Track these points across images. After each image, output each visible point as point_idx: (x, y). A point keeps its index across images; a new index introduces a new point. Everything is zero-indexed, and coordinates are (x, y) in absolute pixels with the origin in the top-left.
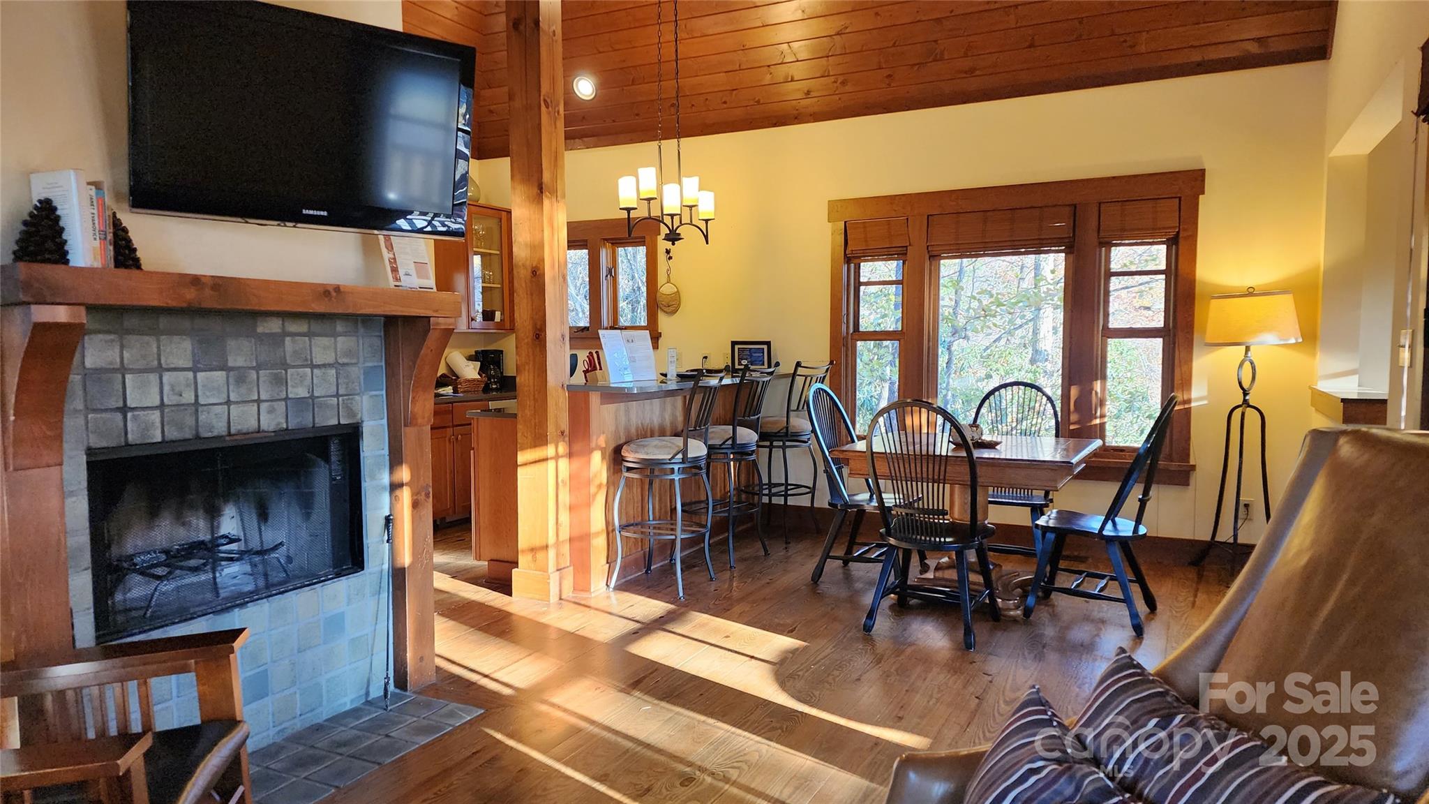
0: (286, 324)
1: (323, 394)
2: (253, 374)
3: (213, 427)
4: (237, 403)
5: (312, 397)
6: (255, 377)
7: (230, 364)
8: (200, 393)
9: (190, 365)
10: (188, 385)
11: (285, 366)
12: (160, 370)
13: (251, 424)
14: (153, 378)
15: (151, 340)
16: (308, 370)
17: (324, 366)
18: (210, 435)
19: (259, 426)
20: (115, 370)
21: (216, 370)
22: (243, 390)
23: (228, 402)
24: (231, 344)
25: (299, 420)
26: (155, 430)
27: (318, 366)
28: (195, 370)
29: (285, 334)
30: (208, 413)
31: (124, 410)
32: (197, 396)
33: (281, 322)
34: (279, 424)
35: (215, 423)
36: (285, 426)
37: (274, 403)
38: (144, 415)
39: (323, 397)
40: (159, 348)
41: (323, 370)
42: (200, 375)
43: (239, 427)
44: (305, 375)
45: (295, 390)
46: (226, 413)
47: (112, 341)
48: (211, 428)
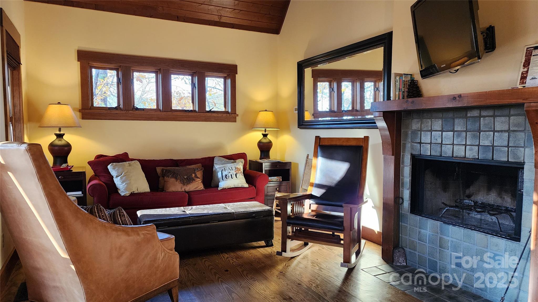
0: (482, 112)
1: (499, 145)
2: (464, 134)
3: (447, 153)
4: (457, 145)
5: (493, 146)
6: (465, 135)
7: (455, 129)
8: (443, 139)
9: (440, 129)
10: (439, 137)
11: (480, 131)
12: (431, 131)
13: (462, 154)
14: (429, 133)
15: (429, 120)
16: (492, 133)
17: (502, 131)
18: (445, 156)
19: (465, 156)
20: (419, 131)
21: (450, 132)
22: (459, 140)
23: (453, 144)
24: (457, 121)
25: (484, 156)
26: (428, 151)
27: (498, 131)
28: (442, 131)
29: (480, 116)
30: (445, 147)
31: (420, 143)
32: (442, 141)
33: (479, 111)
34: (474, 156)
35: (447, 151)
36: (477, 157)
37: (472, 147)
38: (425, 146)
39: (499, 146)
40: (431, 123)
41: (500, 133)
42: (444, 133)
43: (457, 155)
44: (490, 135)
45: (484, 142)
46: (452, 148)
47: (419, 121)
48: (446, 153)
